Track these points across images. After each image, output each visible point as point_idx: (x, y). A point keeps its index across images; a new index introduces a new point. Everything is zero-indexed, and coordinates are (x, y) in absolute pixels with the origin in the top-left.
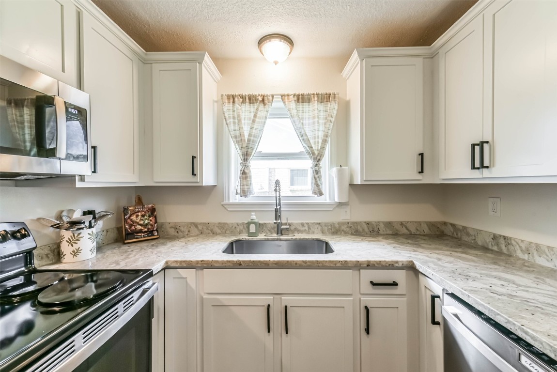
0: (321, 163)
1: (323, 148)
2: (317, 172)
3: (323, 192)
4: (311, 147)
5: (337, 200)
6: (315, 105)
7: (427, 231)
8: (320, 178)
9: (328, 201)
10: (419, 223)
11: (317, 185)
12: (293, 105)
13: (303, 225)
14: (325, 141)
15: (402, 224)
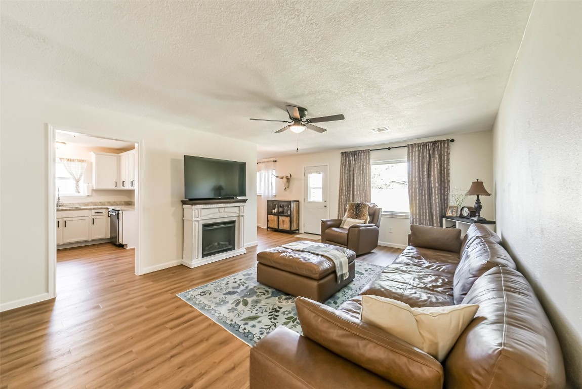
0: (79, 182)
1: (80, 177)
2: (77, 185)
3: (80, 191)
4: (74, 177)
5: (87, 194)
6: (76, 163)
7: (123, 203)
8: (79, 187)
9: (83, 195)
10: (121, 202)
11: (77, 190)
12: (66, 162)
13: (70, 204)
14: (81, 175)
15: (114, 202)
